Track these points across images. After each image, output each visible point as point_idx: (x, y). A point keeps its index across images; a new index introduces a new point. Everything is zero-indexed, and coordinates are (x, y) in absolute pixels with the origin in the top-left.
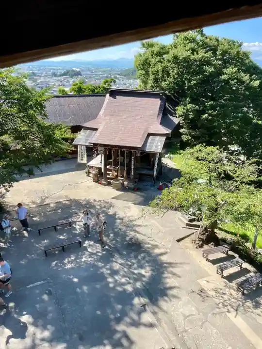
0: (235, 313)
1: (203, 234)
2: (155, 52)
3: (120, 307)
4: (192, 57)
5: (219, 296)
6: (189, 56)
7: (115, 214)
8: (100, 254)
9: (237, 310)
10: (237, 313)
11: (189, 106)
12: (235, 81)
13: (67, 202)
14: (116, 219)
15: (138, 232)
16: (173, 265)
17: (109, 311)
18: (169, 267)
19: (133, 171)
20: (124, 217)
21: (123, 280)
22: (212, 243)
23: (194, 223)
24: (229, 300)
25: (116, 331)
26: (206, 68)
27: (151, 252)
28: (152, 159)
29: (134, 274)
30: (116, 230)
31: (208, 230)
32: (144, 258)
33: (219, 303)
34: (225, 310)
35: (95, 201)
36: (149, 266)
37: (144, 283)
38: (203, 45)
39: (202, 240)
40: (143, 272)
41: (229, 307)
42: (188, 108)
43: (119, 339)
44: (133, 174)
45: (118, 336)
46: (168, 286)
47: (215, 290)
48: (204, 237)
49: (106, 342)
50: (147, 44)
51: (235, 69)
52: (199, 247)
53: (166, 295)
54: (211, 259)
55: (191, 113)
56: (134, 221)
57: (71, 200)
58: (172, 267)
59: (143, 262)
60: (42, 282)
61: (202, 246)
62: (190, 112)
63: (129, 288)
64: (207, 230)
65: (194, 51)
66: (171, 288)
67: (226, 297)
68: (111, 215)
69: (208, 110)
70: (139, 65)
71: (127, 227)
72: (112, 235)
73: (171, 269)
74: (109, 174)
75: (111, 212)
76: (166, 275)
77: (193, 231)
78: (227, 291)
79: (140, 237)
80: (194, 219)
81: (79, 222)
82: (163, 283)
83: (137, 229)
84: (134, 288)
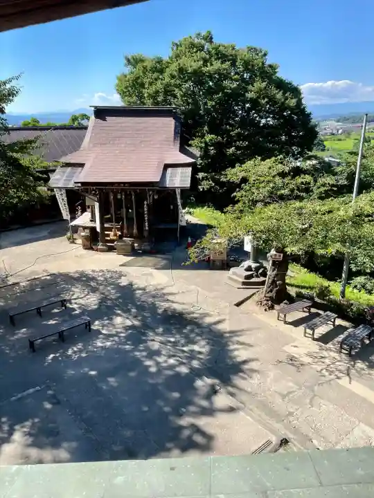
0: (347, 378)
1: (271, 291)
2: (149, 68)
3: (176, 395)
4: (205, 69)
5: (318, 362)
6: (200, 67)
7: (131, 285)
8: (122, 335)
9: (348, 375)
10: (350, 378)
11: (208, 137)
12: (266, 100)
13: (48, 278)
14: (135, 290)
15: (173, 302)
16: (239, 333)
17: (160, 403)
18: (232, 337)
19: (146, 224)
20: (146, 287)
21: (172, 361)
22: (286, 301)
23: (253, 280)
24: (333, 363)
25: (181, 428)
26: (226, 83)
27: (200, 322)
28: (172, 207)
29: (183, 351)
30: (139, 303)
31: (278, 282)
32: (192, 331)
33: (322, 370)
34: (333, 377)
35: (93, 271)
36: (203, 339)
37: (202, 361)
38: (217, 54)
39: (271, 298)
40: (196, 348)
41: (337, 373)
42: (207, 140)
43: (190, 438)
44: (147, 228)
45: (186, 433)
46: (239, 359)
47: (309, 355)
48: (273, 294)
49: (169, 445)
50: (134, 59)
51: (264, 84)
52: (269, 308)
53: (242, 371)
54: (290, 321)
55: (212, 148)
56: (162, 289)
57: (54, 274)
58: (238, 336)
59: (192, 335)
60: (38, 388)
61: (272, 308)
62: (211, 146)
63: (184, 370)
64: (276, 284)
65: (205, 61)
66: (245, 362)
67: (327, 361)
68: (125, 286)
69: (235, 142)
70: (126, 88)
71: (154, 297)
72: (134, 310)
73: (236, 339)
74: (108, 235)
75: (124, 282)
76: (232, 347)
77: (255, 291)
78: (325, 353)
79: (178, 307)
80: (252, 275)
81: (75, 299)
82: (231, 358)
83: (170, 298)
84: (191, 369)
